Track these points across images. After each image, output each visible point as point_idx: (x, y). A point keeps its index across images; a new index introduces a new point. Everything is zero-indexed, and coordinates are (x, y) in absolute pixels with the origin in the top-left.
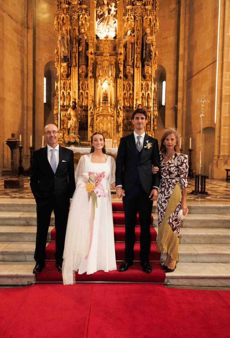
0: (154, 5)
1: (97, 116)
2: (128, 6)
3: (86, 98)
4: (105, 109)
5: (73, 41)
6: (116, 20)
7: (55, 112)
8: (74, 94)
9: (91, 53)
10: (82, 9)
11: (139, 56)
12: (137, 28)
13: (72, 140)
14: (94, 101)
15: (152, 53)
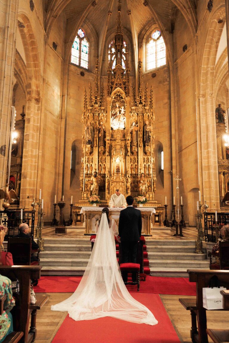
0: (151, 105)
1: (112, 182)
2: (133, 107)
3: (103, 168)
4: (118, 178)
5: (95, 130)
6: (125, 117)
7: (81, 178)
8: (95, 165)
9: (108, 140)
10: (101, 110)
11: (142, 139)
12: (140, 121)
13: (95, 200)
14: (110, 172)
15: (150, 138)
